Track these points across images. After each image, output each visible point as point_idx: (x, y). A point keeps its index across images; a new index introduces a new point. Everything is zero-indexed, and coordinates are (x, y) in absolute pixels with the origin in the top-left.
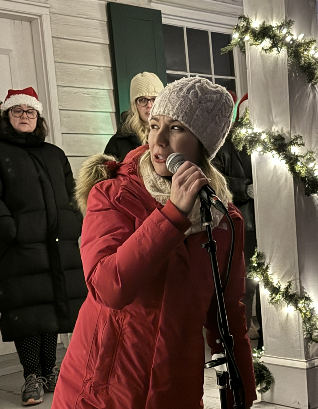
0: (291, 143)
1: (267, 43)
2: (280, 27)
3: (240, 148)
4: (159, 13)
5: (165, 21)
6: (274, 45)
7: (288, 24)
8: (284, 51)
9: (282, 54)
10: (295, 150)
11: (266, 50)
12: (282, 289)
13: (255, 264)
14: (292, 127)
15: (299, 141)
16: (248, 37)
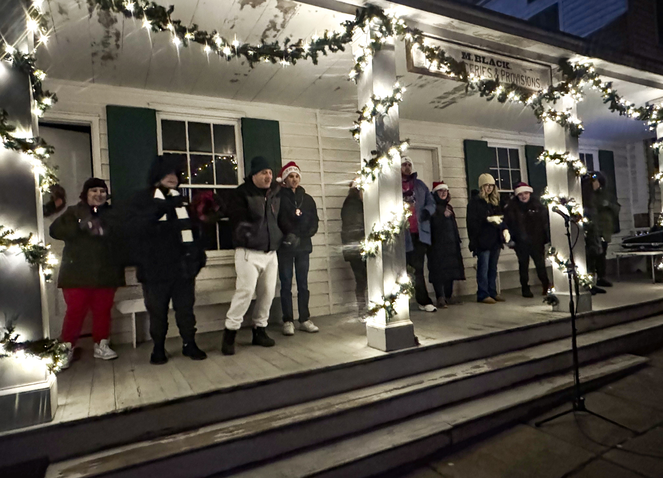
0: (570, 201)
1: (558, 160)
2: (564, 155)
3: (544, 204)
4: (486, 142)
5: (489, 145)
6: (561, 162)
7: (567, 153)
8: (566, 164)
9: (564, 166)
10: (570, 204)
11: (557, 164)
12: (565, 262)
13: (550, 252)
14: (569, 194)
15: (573, 200)
16: (548, 159)
